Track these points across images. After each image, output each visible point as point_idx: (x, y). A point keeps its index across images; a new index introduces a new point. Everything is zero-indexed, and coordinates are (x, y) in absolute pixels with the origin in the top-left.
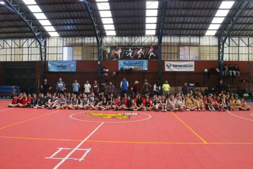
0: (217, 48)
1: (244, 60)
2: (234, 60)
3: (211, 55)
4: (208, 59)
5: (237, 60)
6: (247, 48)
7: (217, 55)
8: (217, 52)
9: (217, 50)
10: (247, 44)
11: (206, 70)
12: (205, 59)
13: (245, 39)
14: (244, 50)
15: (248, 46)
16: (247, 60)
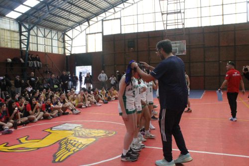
0: (18, 34)
1: (42, 51)
2: (34, 50)
3: (12, 42)
4: (9, 46)
5: (36, 50)
6: (43, 38)
7: (19, 42)
8: (19, 39)
9: (19, 37)
10: (44, 34)
11: (10, 60)
12: (6, 46)
13: (42, 30)
14: (41, 40)
15: (44, 37)
16: (44, 51)
